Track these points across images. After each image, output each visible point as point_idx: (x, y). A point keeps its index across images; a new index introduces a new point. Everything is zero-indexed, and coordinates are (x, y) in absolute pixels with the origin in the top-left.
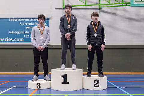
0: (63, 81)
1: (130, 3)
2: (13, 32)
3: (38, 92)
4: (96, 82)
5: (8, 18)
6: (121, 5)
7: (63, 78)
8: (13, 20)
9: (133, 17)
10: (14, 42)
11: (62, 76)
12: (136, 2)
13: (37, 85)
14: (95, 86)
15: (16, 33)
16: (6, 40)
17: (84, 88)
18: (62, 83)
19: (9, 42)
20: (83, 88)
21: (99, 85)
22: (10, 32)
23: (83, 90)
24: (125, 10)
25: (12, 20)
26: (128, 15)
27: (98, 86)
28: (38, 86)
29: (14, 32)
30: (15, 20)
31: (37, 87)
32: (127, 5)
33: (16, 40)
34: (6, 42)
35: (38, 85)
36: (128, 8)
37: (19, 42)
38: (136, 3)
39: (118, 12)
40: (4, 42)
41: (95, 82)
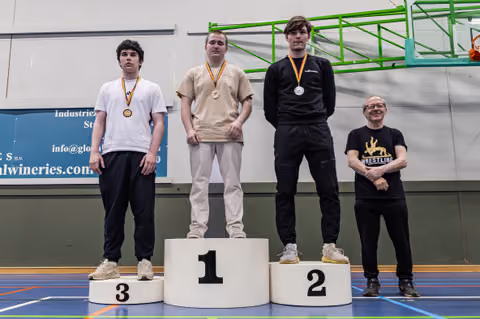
0: (203, 275)
1: (403, 59)
2: (63, 149)
3: (121, 312)
4: (316, 277)
5: (53, 110)
6: (378, 66)
7: (203, 264)
8: (67, 114)
9: (414, 98)
10: (67, 176)
11: (201, 258)
12: (421, 53)
13: (118, 288)
14: (311, 293)
15: (73, 149)
16: (44, 171)
17: (274, 300)
18: (201, 281)
19: (50, 176)
20: (271, 303)
21: (324, 288)
22: (55, 149)
23: (271, 308)
24: (389, 82)
25: (61, 114)
26: (398, 96)
27: (323, 293)
28: (119, 292)
29: (66, 149)
30: (72, 114)
31: (118, 296)
32: (393, 67)
33: (71, 171)
34: (44, 175)
35: (122, 288)
36: (398, 75)
37: (80, 176)
38: (421, 57)
39: (369, 88)
40: (38, 176)
41: (310, 277)
